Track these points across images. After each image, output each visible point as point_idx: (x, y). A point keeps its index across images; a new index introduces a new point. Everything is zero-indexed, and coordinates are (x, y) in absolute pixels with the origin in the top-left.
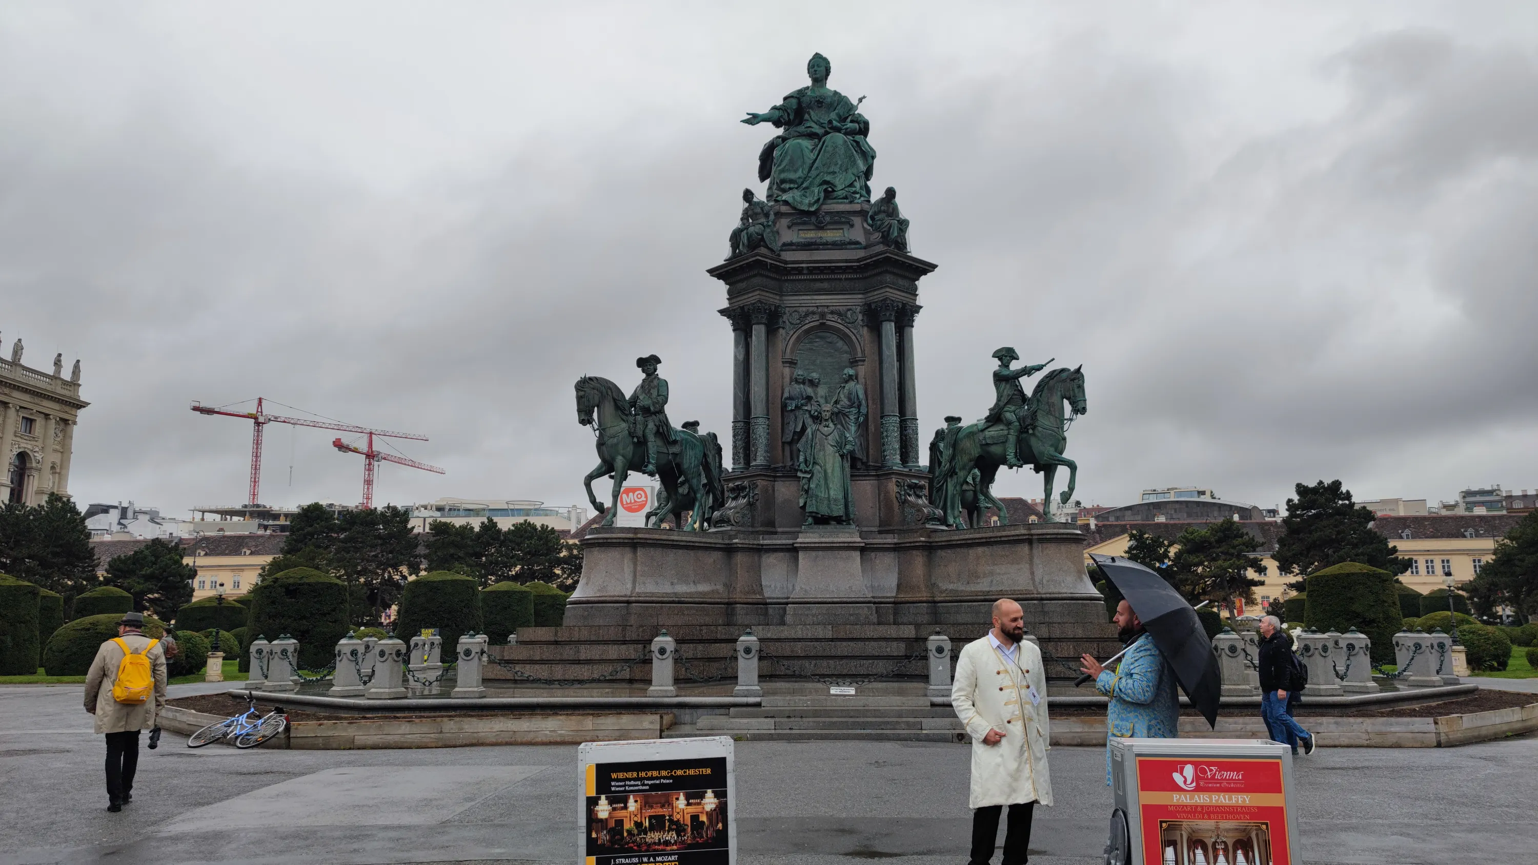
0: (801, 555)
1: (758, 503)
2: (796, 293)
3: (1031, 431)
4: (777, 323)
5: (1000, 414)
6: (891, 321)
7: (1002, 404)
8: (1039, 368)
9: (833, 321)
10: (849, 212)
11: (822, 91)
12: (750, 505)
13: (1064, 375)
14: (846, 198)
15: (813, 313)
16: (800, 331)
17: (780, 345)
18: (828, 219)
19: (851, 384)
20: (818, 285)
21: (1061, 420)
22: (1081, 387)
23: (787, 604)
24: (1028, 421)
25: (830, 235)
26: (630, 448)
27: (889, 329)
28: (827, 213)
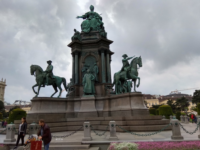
0: (82, 101)
1: (75, 92)
2: (85, 48)
3: (130, 72)
4: (81, 55)
5: (124, 69)
6: (103, 53)
7: (124, 66)
8: (132, 58)
9: (92, 54)
10: (95, 32)
11: (93, 12)
12: (74, 92)
13: (137, 59)
14: (95, 30)
15: (88, 52)
16: (85, 56)
17: (81, 59)
18: (91, 34)
19: (96, 66)
20: (89, 47)
21: (137, 69)
22: (141, 61)
23: (78, 113)
24: (129, 69)
25: (92, 37)
26: (42, 80)
27: (103, 54)
28: (91, 33)
